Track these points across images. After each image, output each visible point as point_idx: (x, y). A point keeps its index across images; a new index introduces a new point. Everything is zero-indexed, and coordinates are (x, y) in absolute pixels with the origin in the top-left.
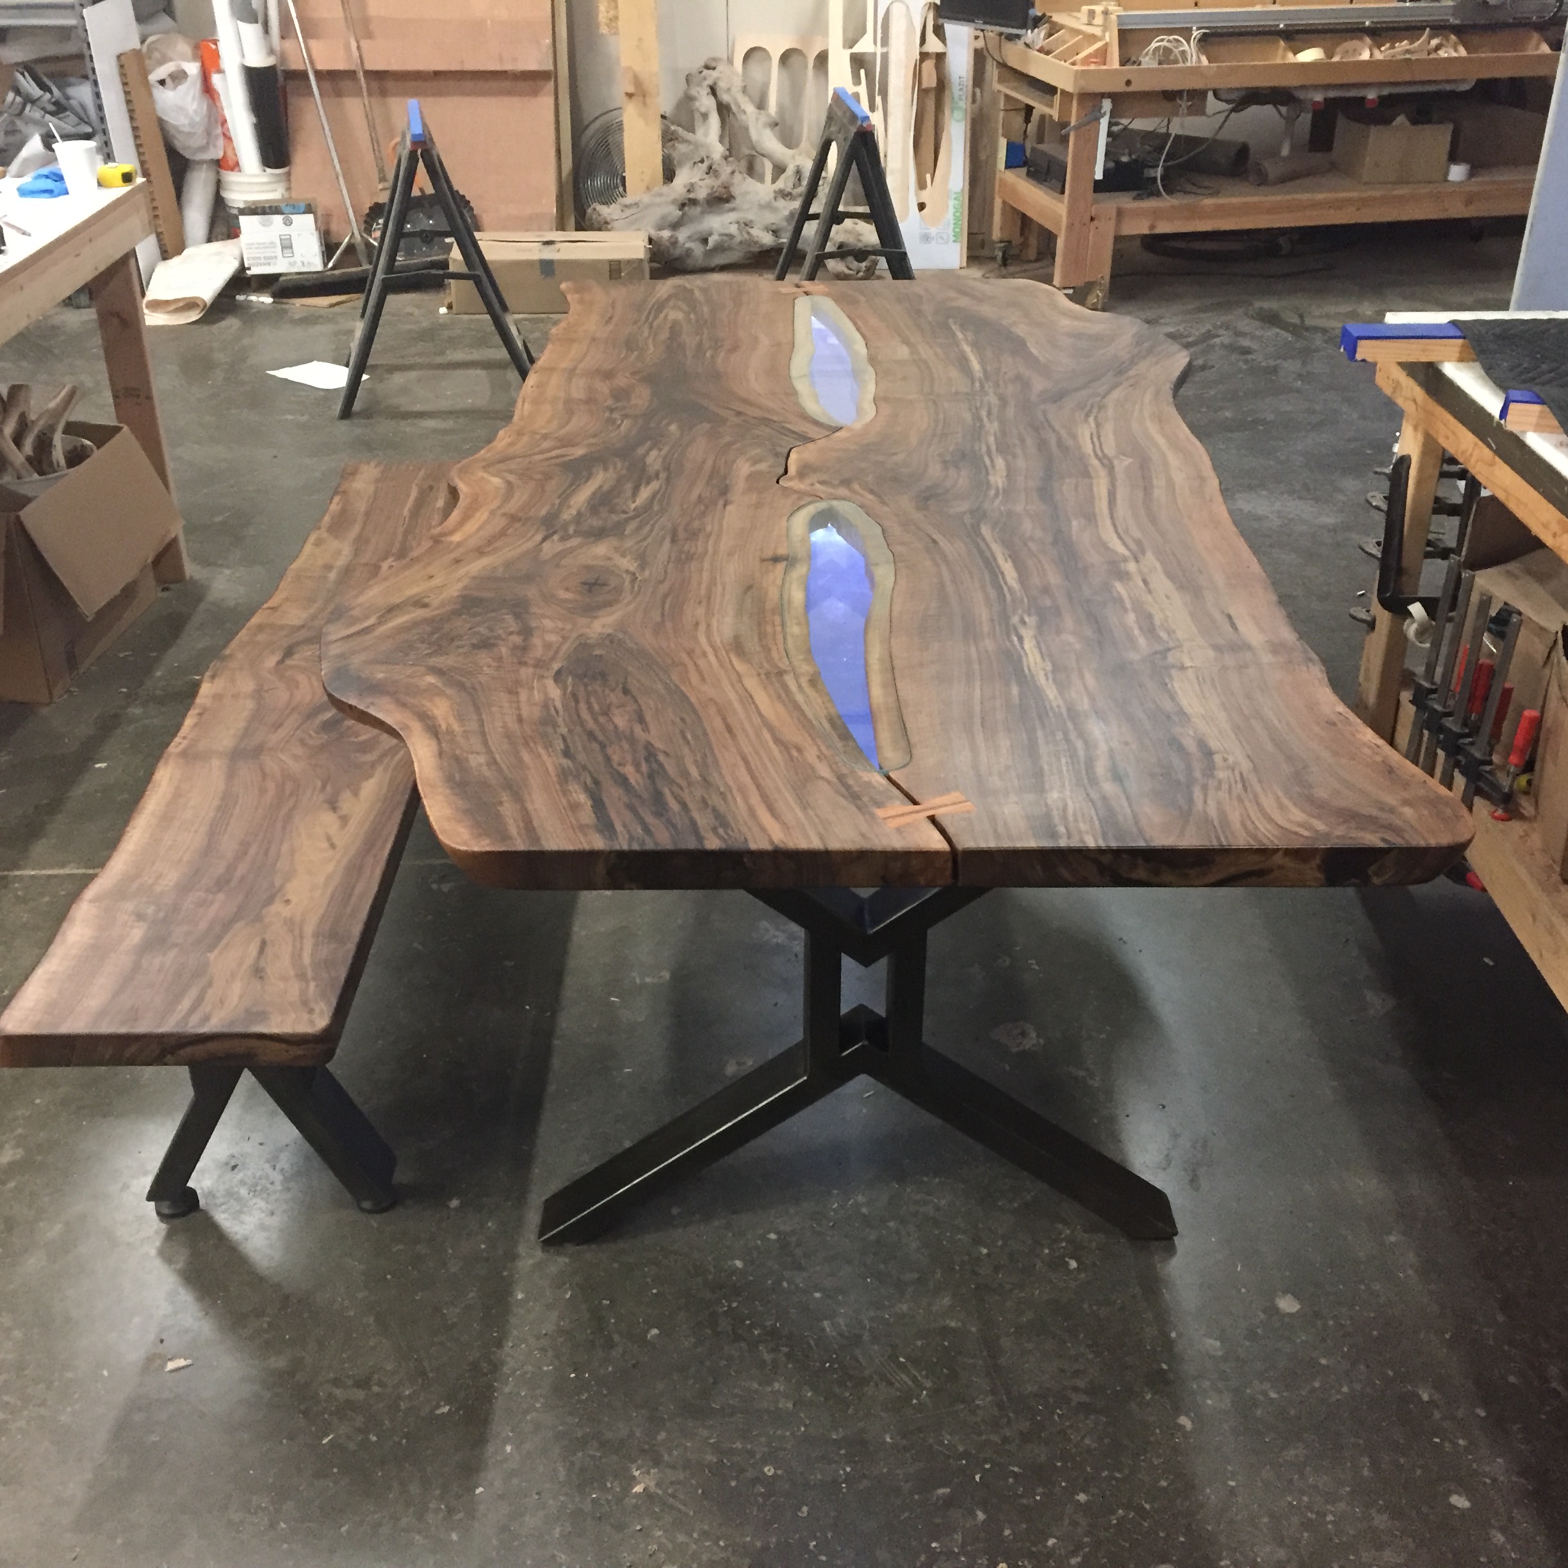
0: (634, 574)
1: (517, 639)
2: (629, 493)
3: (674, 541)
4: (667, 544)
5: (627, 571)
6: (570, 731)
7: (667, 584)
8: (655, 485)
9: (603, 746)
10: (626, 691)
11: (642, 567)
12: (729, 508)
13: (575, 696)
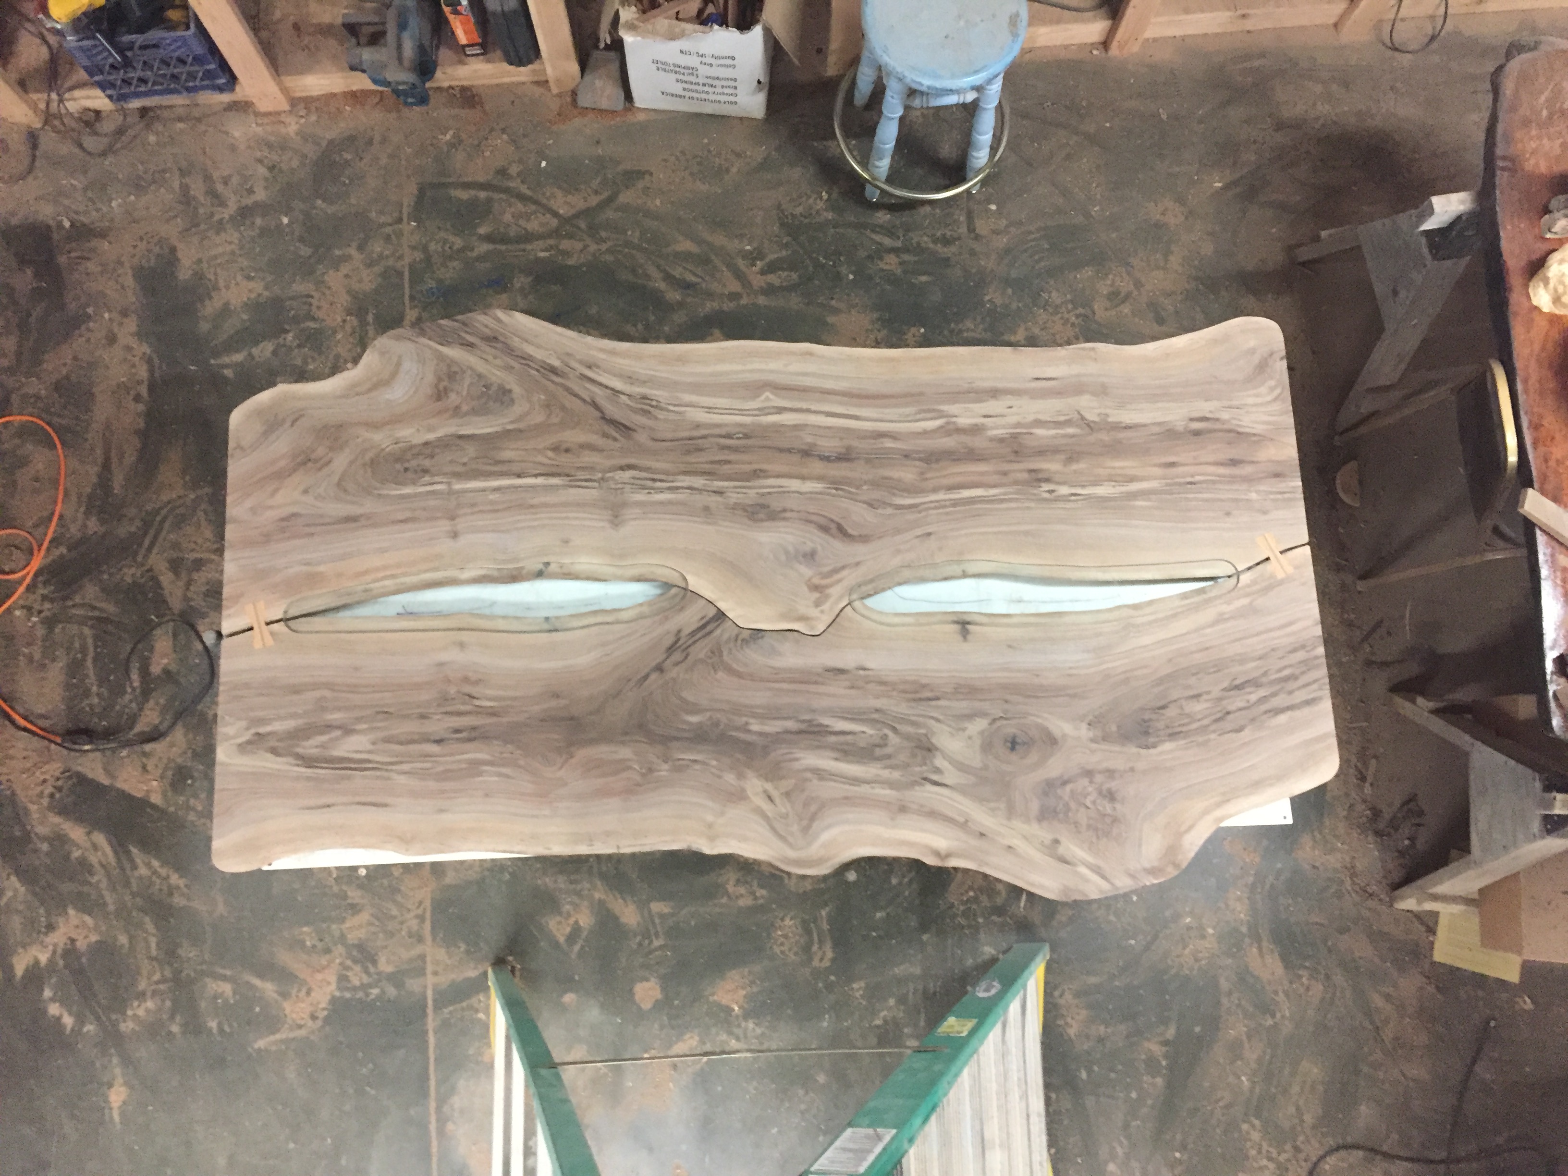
0: (994, 720)
1: (1099, 778)
2: (849, 738)
3: (937, 699)
4: (941, 703)
5: (990, 724)
6: (1214, 731)
7: (1009, 697)
8: (826, 721)
9: (1228, 713)
10: (1163, 707)
11: (983, 714)
12: (869, 665)
13: (1170, 735)
